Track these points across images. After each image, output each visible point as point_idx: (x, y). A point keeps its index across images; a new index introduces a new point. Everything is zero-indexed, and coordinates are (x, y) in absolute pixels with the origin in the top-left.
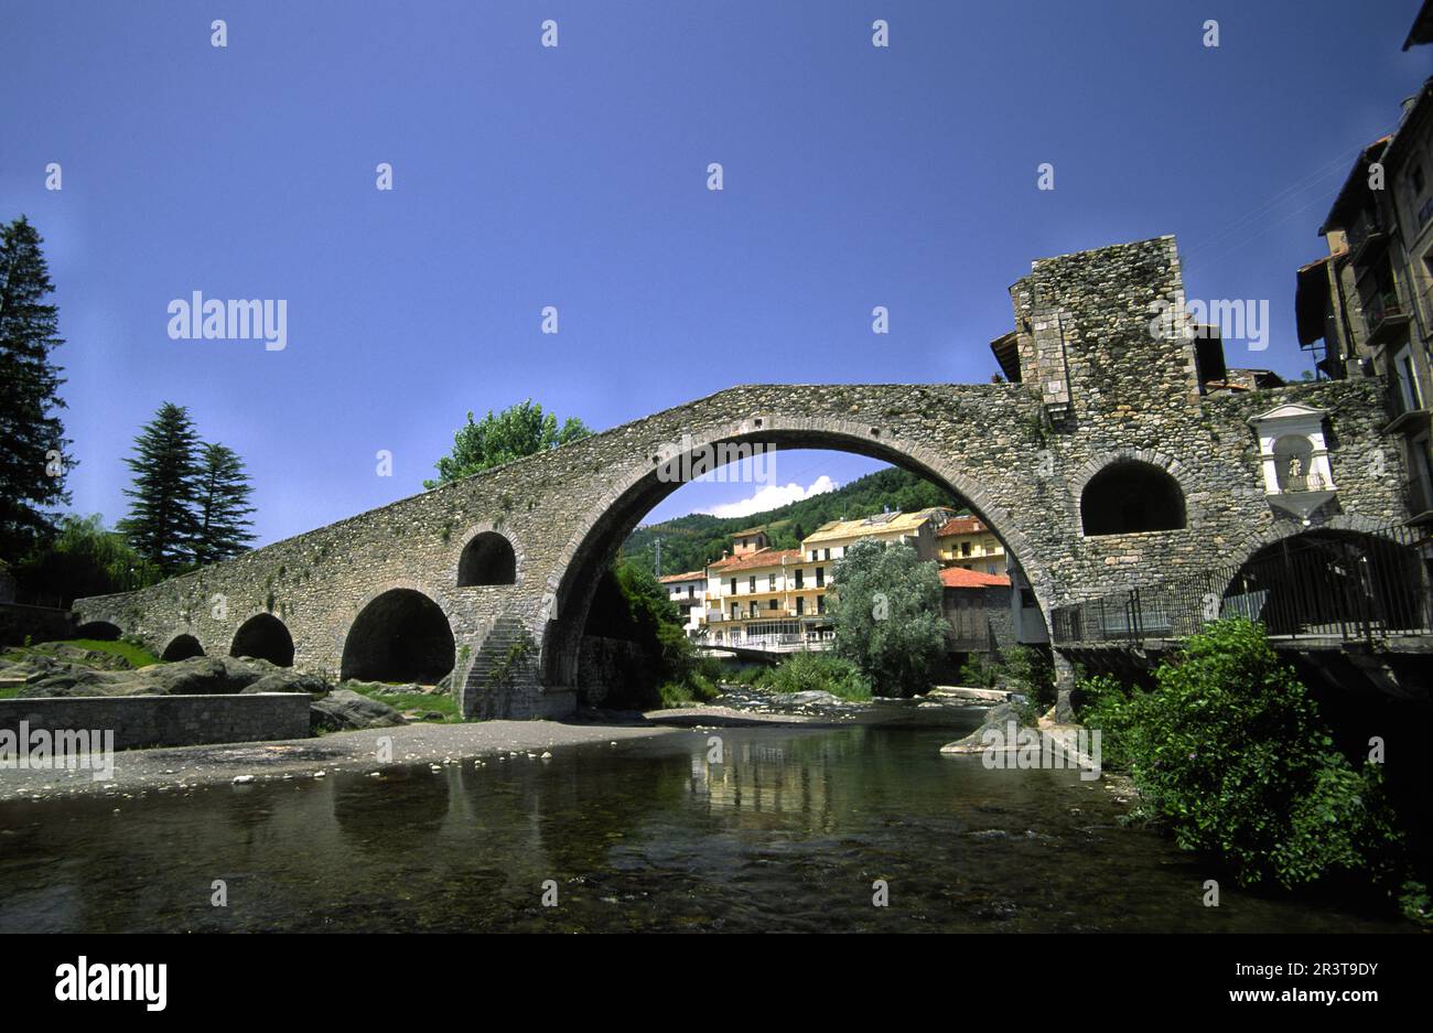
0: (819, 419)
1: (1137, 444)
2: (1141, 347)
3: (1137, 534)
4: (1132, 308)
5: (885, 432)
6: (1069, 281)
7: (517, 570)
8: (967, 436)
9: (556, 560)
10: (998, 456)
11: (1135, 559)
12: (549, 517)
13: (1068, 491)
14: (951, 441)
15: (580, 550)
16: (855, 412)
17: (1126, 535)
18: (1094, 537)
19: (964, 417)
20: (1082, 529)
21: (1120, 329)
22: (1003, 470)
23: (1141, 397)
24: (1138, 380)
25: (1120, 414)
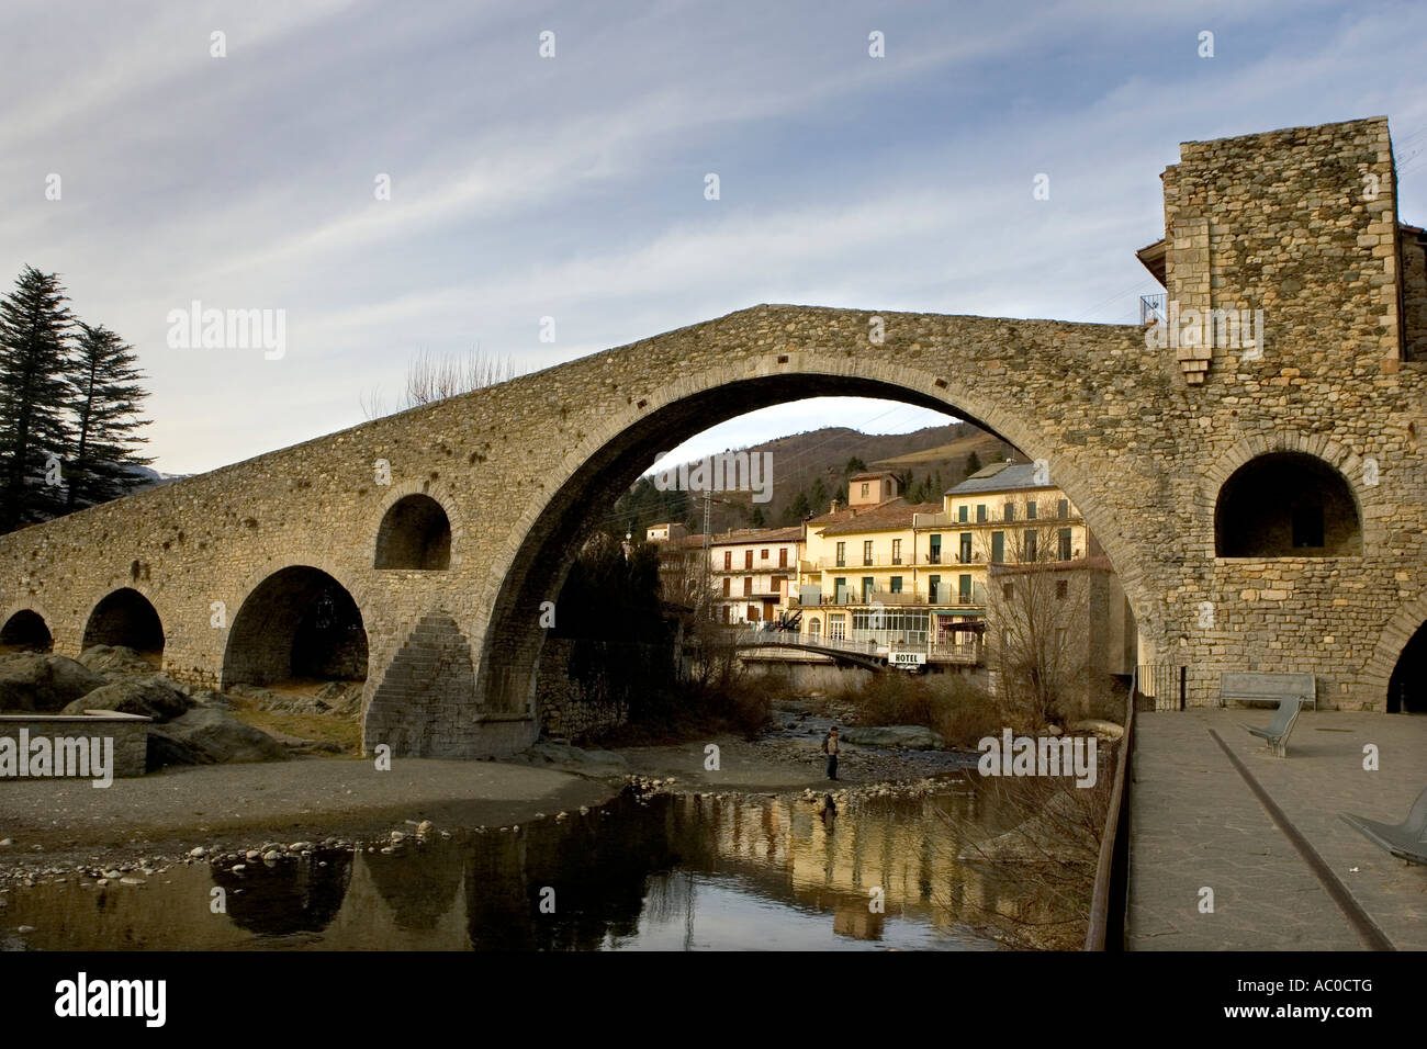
0: (866, 362)
1: (1303, 427)
2: (1323, 283)
3: (1289, 559)
4: (1315, 224)
5: (955, 386)
6: (1230, 178)
7: (453, 550)
8: (1068, 398)
9: (504, 539)
10: (1108, 431)
11: (1281, 595)
12: (497, 478)
13: (1200, 489)
14: (1045, 406)
15: (536, 528)
16: (917, 354)
17: (1274, 559)
18: (1229, 560)
19: (1065, 370)
20: (1213, 546)
21: (1295, 255)
22: (1112, 452)
23: (1316, 357)
24: (1313, 332)
25: (1283, 382)
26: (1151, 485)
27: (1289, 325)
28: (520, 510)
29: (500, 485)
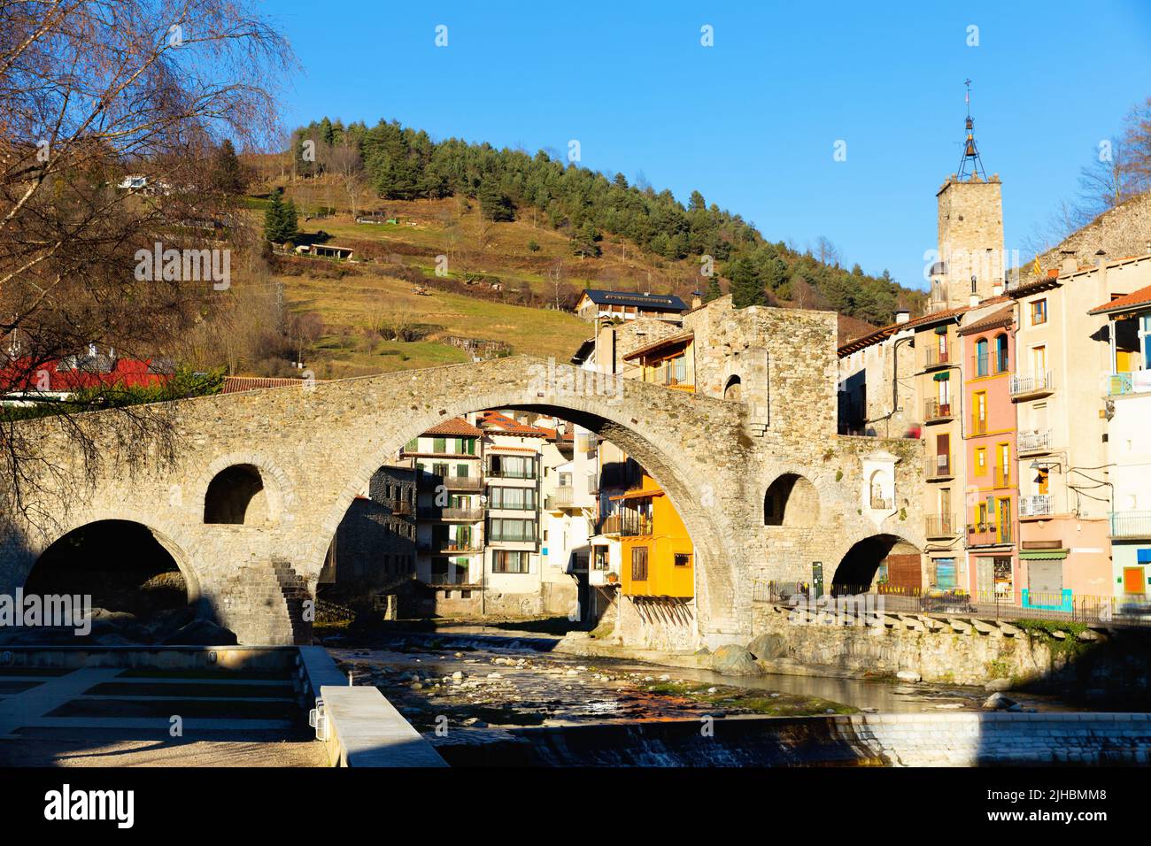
0: (591, 403)
1: (800, 462)
2: (811, 391)
3: (794, 527)
4: (808, 361)
5: (642, 424)
6: (775, 330)
8: (698, 436)
9: (332, 502)
10: (717, 457)
11: (791, 544)
12: (323, 456)
13: (757, 490)
14: (687, 440)
17: (788, 527)
18: (770, 527)
19: (696, 421)
20: (763, 520)
21: (801, 376)
22: (719, 468)
23: (806, 428)
24: (806, 416)
25: (793, 438)
26: (735, 487)
27: (796, 410)
28: (347, 482)
29: (327, 462)
